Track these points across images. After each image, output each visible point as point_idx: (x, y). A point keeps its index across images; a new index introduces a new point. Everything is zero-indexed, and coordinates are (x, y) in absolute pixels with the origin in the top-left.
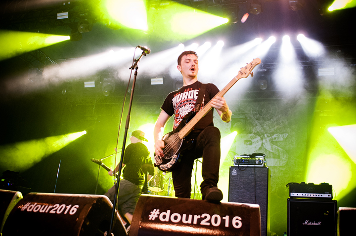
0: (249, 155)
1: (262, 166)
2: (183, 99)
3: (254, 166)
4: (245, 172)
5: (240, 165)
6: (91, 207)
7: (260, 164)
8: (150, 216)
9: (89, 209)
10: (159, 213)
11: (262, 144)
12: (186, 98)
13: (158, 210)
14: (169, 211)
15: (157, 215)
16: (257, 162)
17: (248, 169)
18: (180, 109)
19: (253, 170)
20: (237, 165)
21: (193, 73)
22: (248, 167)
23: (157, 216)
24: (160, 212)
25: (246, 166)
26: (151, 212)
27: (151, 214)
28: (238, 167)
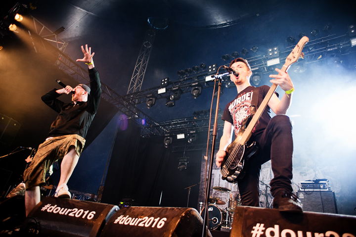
0: (313, 181)
1: (327, 190)
2: (237, 104)
3: (319, 190)
4: (311, 195)
5: (306, 190)
6: (179, 221)
7: (324, 188)
8: (252, 232)
9: (177, 223)
10: (264, 229)
11: (315, 175)
12: (240, 102)
13: (262, 225)
14: (277, 227)
15: (263, 231)
16: (322, 187)
17: (314, 193)
18: (236, 115)
19: (319, 193)
20: (303, 190)
21: (237, 79)
22: (313, 191)
23: (262, 233)
24: (266, 227)
25: (312, 190)
26: (254, 228)
27: (254, 230)
28: (304, 191)
